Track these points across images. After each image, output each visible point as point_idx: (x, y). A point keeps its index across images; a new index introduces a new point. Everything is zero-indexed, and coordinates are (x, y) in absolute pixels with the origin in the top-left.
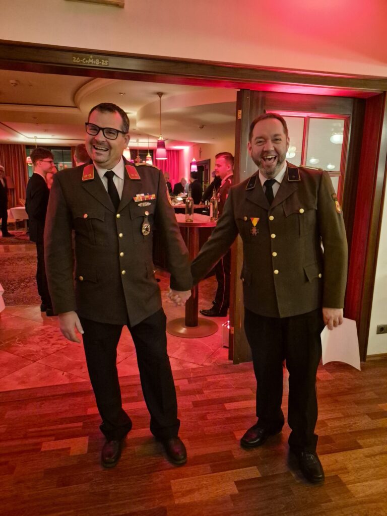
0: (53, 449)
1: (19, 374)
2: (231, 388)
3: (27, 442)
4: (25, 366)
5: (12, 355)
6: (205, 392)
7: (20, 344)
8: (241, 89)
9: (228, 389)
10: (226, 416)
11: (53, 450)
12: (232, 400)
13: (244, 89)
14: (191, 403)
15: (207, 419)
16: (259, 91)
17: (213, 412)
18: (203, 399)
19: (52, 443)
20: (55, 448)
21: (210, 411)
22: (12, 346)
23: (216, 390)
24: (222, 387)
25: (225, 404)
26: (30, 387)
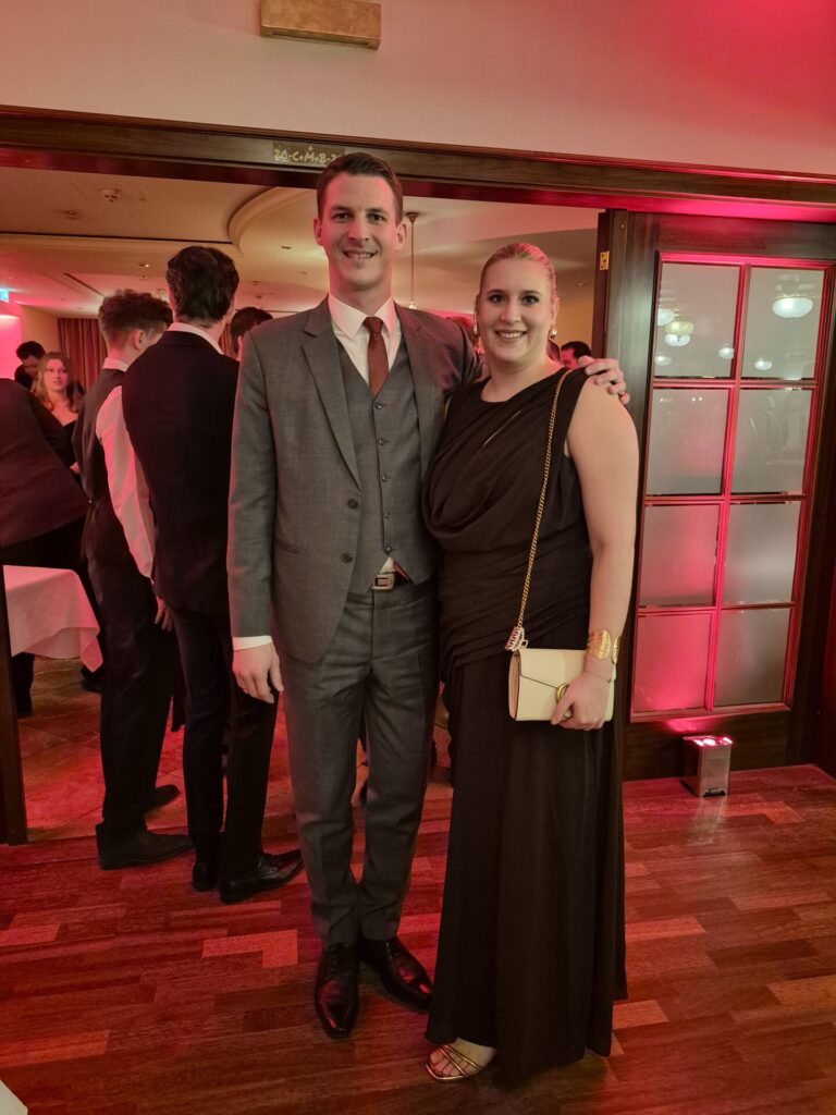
0: (225, 953)
3: (172, 938)
8: (608, 210)
11: (228, 956)
13: (614, 210)
16: (646, 213)
19: (224, 942)
20: (231, 953)
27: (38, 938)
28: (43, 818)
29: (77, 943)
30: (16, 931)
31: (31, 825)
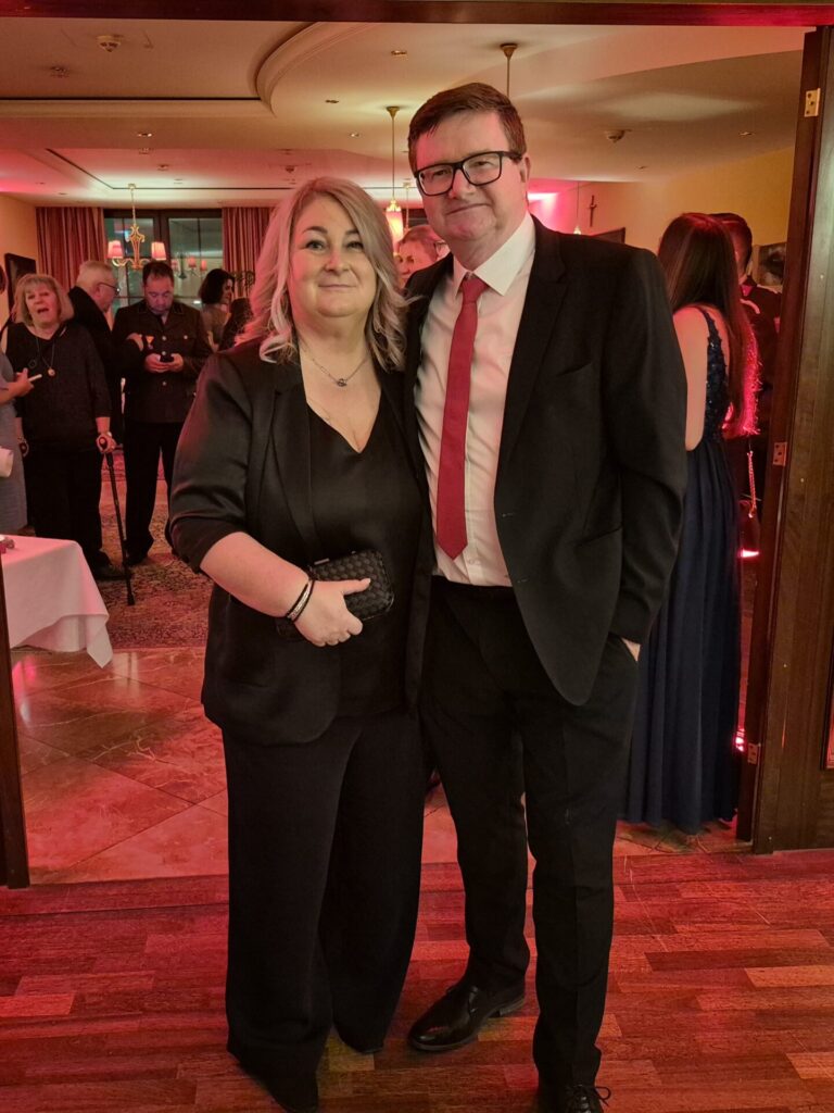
1: (159, 833)
2: (759, 923)
4: (173, 814)
5: (132, 783)
6: (678, 928)
7: (147, 753)
9: (751, 928)
10: (754, 1005)
12: (766, 959)
14: (643, 957)
15: (700, 1010)
17: (714, 991)
18: (677, 948)
21: (705, 987)
22: (130, 759)
23: (713, 926)
24: (730, 920)
25: (746, 969)
26: (193, 874)
27: (48, 1010)
28: (46, 855)
29: (97, 1019)
30: (23, 998)
31: (33, 862)
